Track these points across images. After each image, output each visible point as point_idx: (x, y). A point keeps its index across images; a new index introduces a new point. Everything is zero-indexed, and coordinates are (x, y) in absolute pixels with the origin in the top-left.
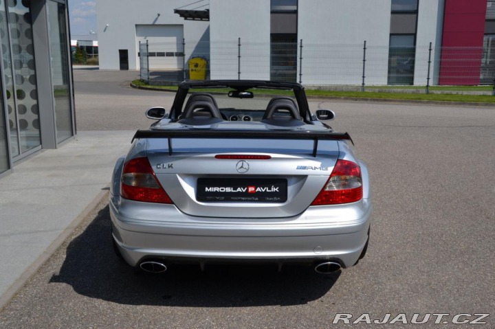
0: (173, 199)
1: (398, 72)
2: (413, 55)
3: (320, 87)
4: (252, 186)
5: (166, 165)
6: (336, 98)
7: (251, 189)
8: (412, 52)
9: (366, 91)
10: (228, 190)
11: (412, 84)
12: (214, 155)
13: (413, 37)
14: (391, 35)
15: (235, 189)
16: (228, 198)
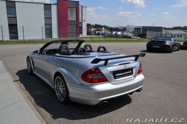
0: (108, 80)
1: (48, 35)
2: (52, 30)
3: (30, 40)
4: (126, 72)
5: (105, 69)
6: (37, 43)
7: (126, 73)
8: (51, 29)
9: (44, 40)
10: (121, 74)
11: (52, 38)
12: (118, 64)
13: (51, 25)
14: (45, 24)
15: (123, 74)
16: (122, 76)
